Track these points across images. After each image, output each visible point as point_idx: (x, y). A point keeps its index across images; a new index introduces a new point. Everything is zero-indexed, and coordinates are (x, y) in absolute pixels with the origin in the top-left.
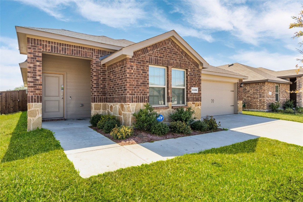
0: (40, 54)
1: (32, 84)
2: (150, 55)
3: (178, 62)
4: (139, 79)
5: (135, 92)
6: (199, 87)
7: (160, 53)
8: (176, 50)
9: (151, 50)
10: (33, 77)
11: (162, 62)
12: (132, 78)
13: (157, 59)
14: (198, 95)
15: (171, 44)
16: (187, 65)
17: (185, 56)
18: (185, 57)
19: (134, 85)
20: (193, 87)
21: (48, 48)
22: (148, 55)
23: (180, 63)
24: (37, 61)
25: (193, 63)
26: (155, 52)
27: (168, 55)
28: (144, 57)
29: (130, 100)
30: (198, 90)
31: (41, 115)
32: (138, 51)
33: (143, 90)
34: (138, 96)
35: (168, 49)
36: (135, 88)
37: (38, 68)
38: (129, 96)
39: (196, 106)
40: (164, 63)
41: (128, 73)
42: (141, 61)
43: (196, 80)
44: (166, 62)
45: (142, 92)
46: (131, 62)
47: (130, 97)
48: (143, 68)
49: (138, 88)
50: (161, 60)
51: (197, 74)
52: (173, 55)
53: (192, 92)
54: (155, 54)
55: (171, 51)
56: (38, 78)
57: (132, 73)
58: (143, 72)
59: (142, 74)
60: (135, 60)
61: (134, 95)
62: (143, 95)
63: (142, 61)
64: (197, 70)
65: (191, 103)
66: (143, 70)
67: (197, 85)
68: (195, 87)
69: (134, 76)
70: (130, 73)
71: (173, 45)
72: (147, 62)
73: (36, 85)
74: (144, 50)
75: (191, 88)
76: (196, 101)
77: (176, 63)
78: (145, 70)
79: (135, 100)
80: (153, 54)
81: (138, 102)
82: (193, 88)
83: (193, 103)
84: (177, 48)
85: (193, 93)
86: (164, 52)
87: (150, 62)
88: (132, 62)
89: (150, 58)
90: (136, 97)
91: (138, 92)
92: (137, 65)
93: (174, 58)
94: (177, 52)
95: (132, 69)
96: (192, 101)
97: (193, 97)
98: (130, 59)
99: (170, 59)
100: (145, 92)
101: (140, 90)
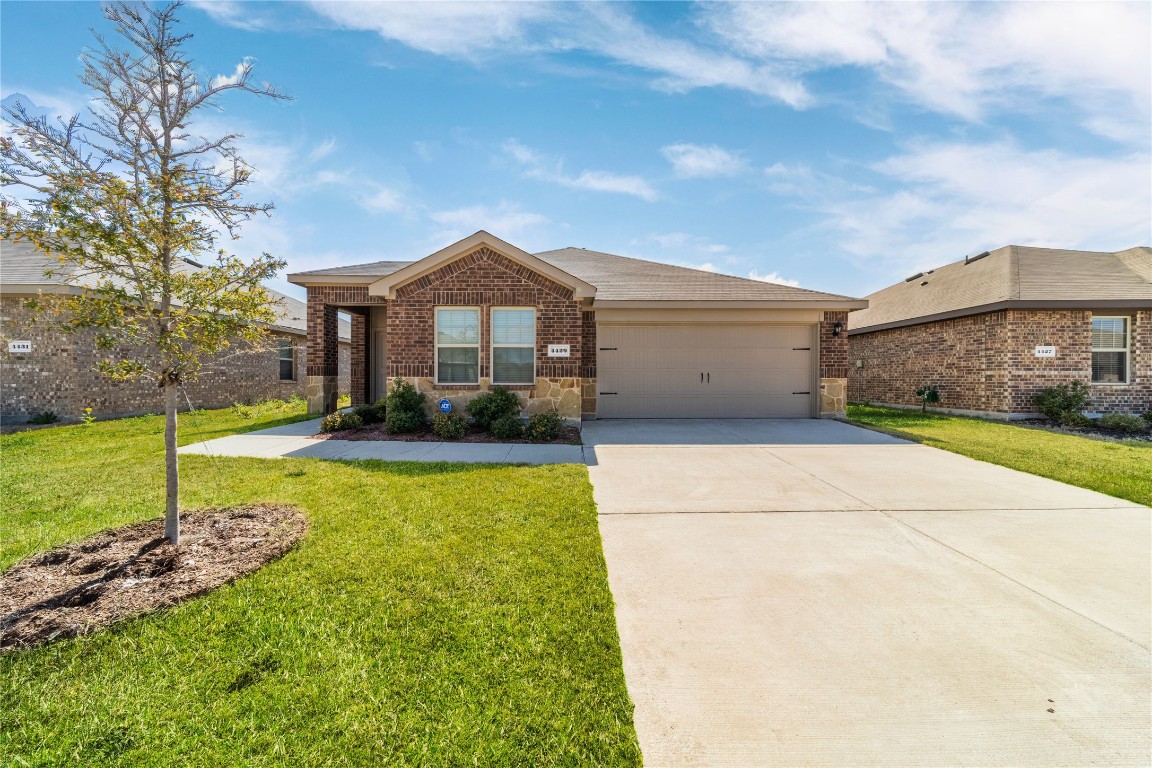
0: (322, 308)
1: (311, 350)
2: (435, 289)
3: (506, 294)
4: (411, 334)
5: (404, 358)
6: (571, 343)
7: (458, 281)
8: (503, 269)
9: (437, 279)
10: (312, 340)
11: (464, 297)
12: (397, 334)
13: (452, 294)
14: (570, 363)
15: (488, 258)
16: (534, 295)
17: (529, 276)
18: (528, 279)
19: (400, 346)
20: (551, 343)
21: (331, 297)
22: (431, 289)
23: (514, 294)
24: (318, 317)
25: (555, 289)
26: (448, 281)
27: (480, 281)
28: (422, 293)
29: (393, 371)
30: (571, 350)
31: (322, 394)
32: (409, 285)
33: (419, 354)
34: (410, 366)
35: (481, 269)
36: (403, 350)
37: (319, 327)
38: (390, 364)
39: (562, 386)
40: (469, 300)
41: (390, 326)
42: (415, 302)
43: (565, 326)
44: (473, 298)
45: (417, 358)
46: (394, 306)
47: (393, 367)
48: (420, 314)
49: (410, 350)
50: (461, 294)
51: (569, 314)
52: (493, 281)
53: (550, 354)
54: (447, 285)
55: (488, 273)
56: (319, 340)
57: (398, 325)
58: (419, 322)
59: (417, 326)
60: (403, 301)
61: (401, 362)
62: (420, 362)
63: (418, 301)
64: (567, 303)
65: (547, 379)
66: (420, 318)
67: (568, 339)
68: (559, 343)
69: (401, 329)
70: (394, 325)
71: (492, 260)
72: (429, 302)
73: (316, 351)
74: (424, 281)
75: (546, 347)
76: (562, 376)
77: (502, 296)
78: (424, 317)
79: (403, 372)
80: (441, 285)
81: (409, 375)
82: (550, 347)
83: (556, 381)
84: (503, 265)
85: (552, 358)
86: (469, 277)
87: (436, 301)
88: (398, 306)
89: (434, 294)
90: (405, 366)
91: (410, 358)
92: (407, 309)
93: (496, 286)
94: (505, 273)
95: (397, 318)
96: (550, 376)
97: (555, 367)
98: (393, 301)
99: (485, 290)
100: (423, 358)
101: (414, 354)
